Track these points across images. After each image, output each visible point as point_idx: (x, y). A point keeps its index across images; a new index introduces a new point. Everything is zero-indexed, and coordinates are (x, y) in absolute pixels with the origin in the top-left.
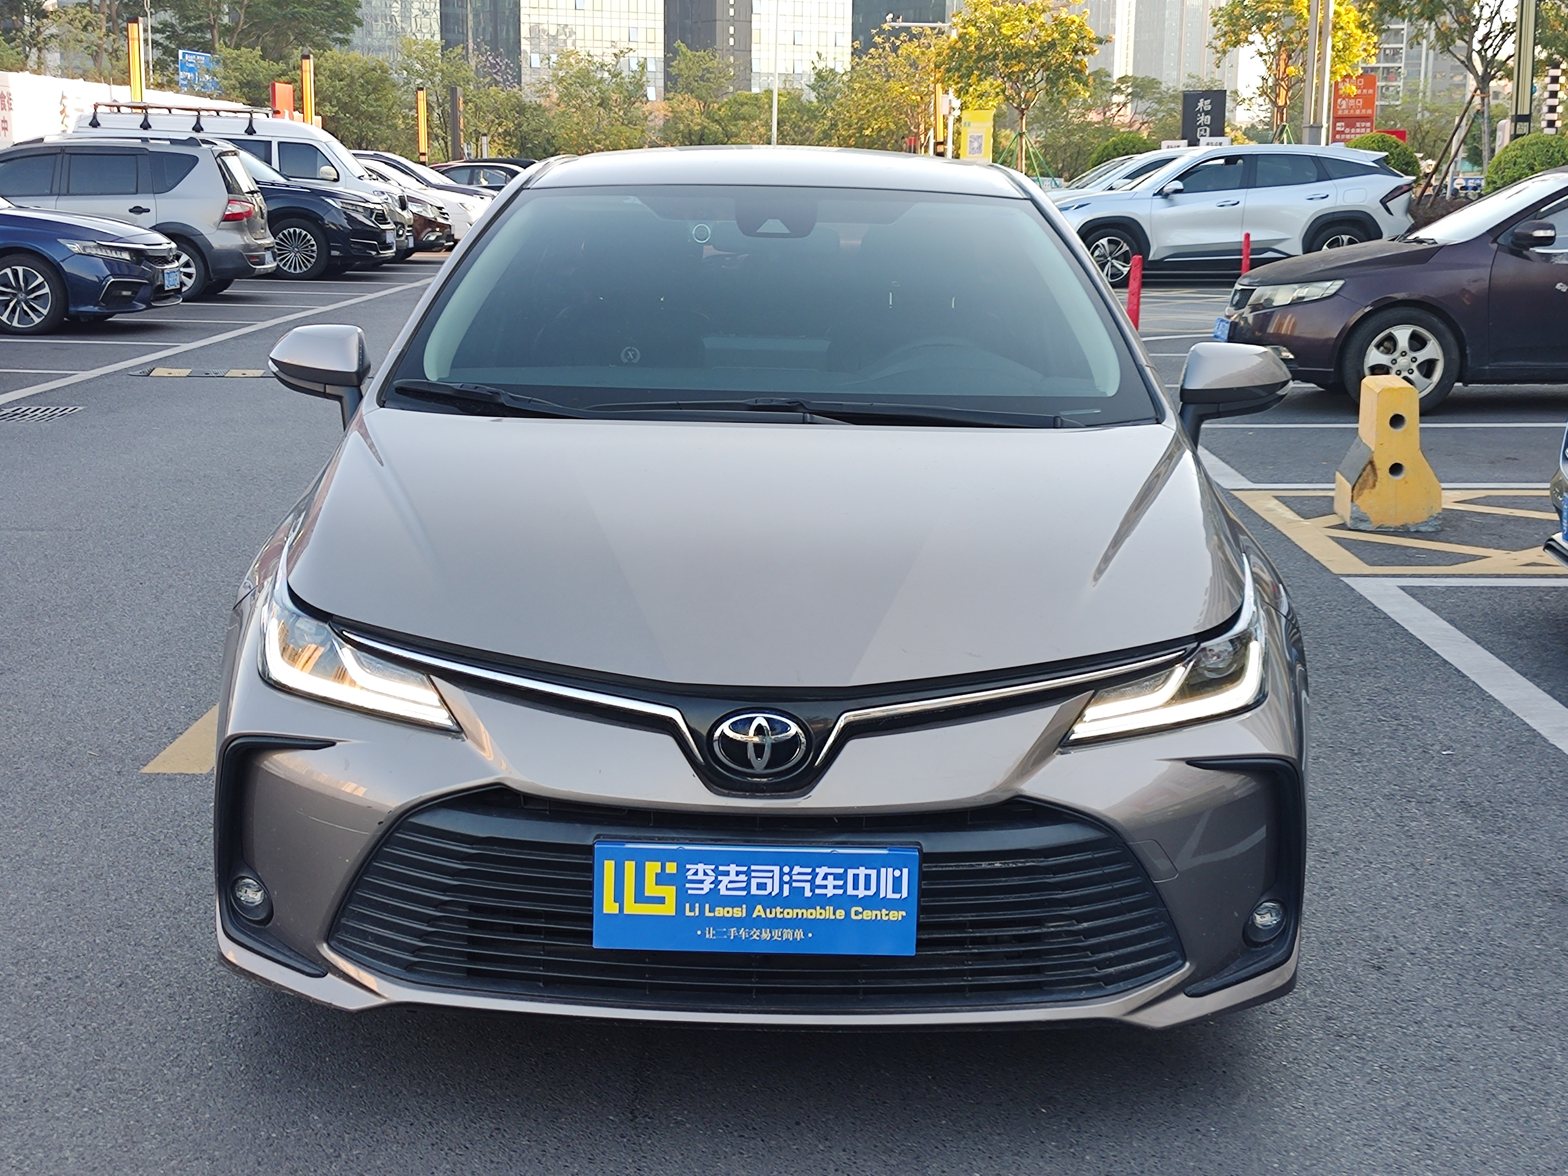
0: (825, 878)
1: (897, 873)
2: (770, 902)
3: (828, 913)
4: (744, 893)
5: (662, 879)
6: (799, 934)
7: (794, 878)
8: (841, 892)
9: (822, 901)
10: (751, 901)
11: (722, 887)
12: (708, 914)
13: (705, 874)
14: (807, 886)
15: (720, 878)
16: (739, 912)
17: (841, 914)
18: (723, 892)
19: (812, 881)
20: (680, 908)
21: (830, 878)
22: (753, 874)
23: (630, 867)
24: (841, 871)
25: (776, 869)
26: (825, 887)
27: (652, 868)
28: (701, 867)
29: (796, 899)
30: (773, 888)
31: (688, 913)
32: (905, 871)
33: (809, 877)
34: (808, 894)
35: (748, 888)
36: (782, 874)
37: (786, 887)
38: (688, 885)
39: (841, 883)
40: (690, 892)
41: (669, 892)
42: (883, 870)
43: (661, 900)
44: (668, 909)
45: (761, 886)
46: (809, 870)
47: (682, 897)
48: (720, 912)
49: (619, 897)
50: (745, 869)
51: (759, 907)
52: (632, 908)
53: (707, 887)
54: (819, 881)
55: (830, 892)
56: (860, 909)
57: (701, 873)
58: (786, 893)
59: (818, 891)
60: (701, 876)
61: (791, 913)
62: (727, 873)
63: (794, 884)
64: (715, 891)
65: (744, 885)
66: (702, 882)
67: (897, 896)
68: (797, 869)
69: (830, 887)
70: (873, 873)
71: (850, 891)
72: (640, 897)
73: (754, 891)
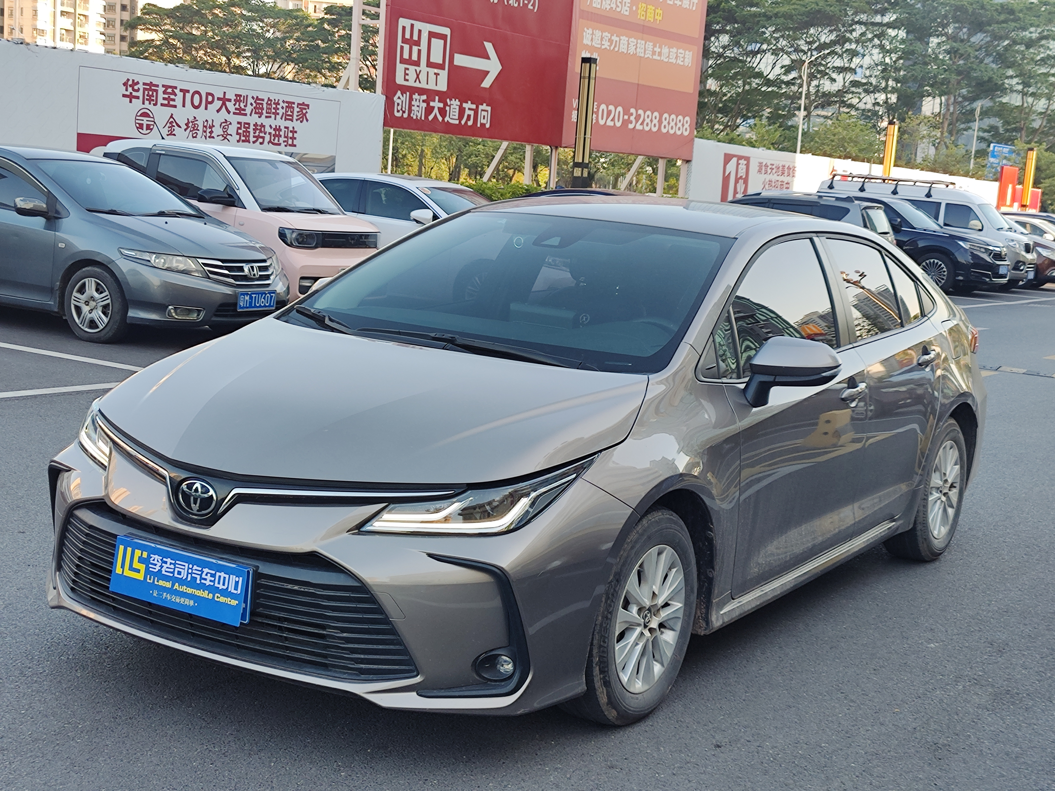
0: (206, 575)
1: (237, 579)
2: (182, 582)
3: (205, 594)
4: (172, 575)
5: (141, 560)
6: (192, 603)
7: (194, 571)
8: (212, 584)
9: (202, 587)
10: (174, 580)
11: (163, 569)
12: (156, 583)
13: (158, 561)
14: (198, 577)
15: (163, 564)
16: (168, 585)
17: (211, 596)
18: (164, 572)
19: (201, 575)
20: (145, 577)
21: (209, 575)
22: (177, 566)
23: (129, 550)
24: (214, 572)
25: (187, 565)
26: (205, 579)
27: (138, 553)
28: (156, 557)
29: (192, 584)
30: (184, 575)
31: (148, 581)
32: (241, 579)
33: (200, 573)
34: (198, 582)
35: (173, 573)
36: (189, 568)
37: (189, 575)
38: (150, 566)
39: (213, 579)
40: (151, 569)
41: (142, 567)
42: (231, 576)
43: (138, 571)
44: (140, 576)
45: (179, 573)
46: (200, 569)
47: (148, 572)
48: (161, 583)
49: (123, 566)
50: (173, 562)
51: (177, 584)
52: (128, 573)
53: (158, 568)
54: (204, 576)
55: (208, 583)
56: (219, 596)
57: (156, 560)
58: (189, 579)
59: (203, 581)
60: (155, 562)
61: (190, 591)
62: (166, 563)
63: (193, 575)
64: (160, 571)
65: (172, 570)
66: (156, 565)
67: (235, 592)
68: (195, 567)
69: (208, 580)
70: (227, 576)
71: (216, 585)
72: (131, 568)
73: (176, 575)
